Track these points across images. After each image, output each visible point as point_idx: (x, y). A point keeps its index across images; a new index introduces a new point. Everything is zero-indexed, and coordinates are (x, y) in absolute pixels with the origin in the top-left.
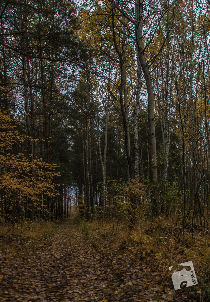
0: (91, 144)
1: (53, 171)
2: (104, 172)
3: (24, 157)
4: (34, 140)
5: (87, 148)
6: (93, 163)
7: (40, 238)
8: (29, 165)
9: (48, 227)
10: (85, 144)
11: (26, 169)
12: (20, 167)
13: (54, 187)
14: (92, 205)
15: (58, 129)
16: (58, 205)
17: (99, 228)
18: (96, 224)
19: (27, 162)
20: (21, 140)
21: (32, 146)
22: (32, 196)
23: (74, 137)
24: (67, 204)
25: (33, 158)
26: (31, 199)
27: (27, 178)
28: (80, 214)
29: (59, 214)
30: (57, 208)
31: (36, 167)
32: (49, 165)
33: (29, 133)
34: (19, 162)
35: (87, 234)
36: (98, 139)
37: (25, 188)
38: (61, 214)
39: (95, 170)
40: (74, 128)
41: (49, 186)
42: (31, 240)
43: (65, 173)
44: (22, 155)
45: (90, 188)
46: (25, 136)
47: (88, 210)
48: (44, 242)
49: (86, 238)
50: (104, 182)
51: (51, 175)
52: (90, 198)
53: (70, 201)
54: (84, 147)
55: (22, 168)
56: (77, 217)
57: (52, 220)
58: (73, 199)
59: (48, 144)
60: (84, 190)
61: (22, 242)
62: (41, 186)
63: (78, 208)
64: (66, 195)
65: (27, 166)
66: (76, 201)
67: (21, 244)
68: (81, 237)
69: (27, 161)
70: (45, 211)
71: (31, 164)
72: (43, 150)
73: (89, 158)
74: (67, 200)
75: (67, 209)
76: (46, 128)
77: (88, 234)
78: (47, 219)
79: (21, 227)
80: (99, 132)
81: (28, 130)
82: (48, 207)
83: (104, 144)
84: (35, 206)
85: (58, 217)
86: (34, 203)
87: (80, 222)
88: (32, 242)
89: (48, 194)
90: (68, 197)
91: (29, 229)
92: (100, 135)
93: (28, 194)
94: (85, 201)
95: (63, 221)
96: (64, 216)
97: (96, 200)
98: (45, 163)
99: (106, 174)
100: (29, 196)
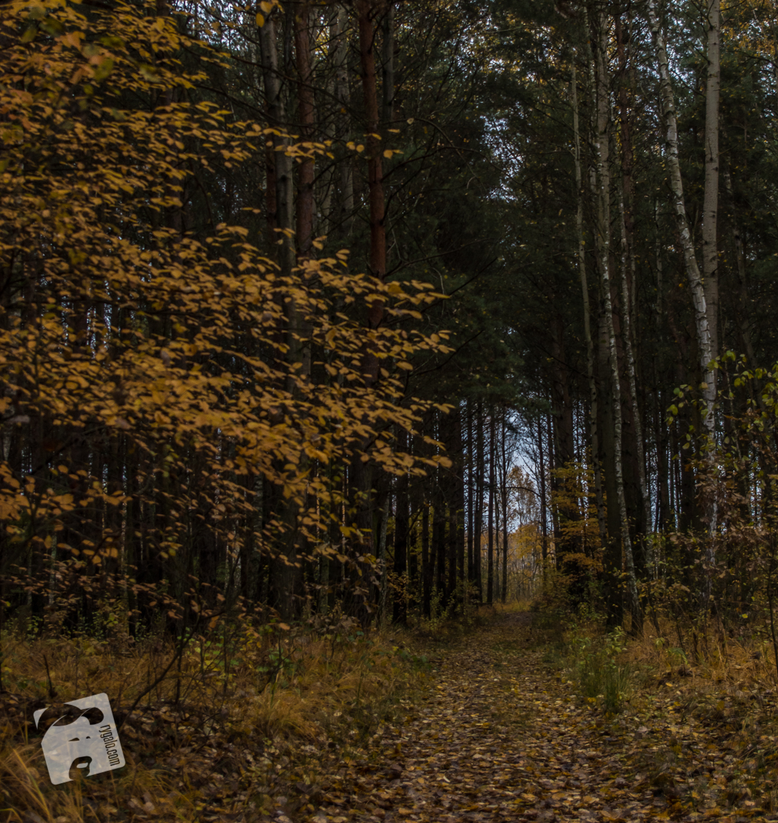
0: (622, 158)
1: (406, 323)
2: (705, 323)
3: (247, 246)
4: (305, 150)
5: (598, 181)
6: (639, 268)
7: (329, 731)
8: (274, 294)
9: (378, 662)
10: (590, 158)
11: (259, 317)
12: (225, 303)
13: (419, 419)
14: (639, 527)
15: (430, 78)
16: (434, 525)
17: (683, 674)
18: (666, 645)
19: (263, 277)
20: (231, 149)
21: (291, 183)
22: (292, 475)
23: (523, 123)
24: (486, 520)
25: (293, 250)
26: (287, 493)
27: (262, 370)
28: (567, 580)
29: (441, 585)
30: (425, 547)
31: (313, 301)
32: (386, 288)
33: (272, 109)
34: (222, 277)
35: (613, 707)
36: (664, 128)
37: (252, 425)
38: (453, 585)
39: (651, 313)
40: (523, 74)
41: (390, 415)
42: (277, 739)
43: (474, 337)
44: (238, 237)
45: (624, 424)
46: (257, 127)
47: (613, 556)
48: (353, 757)
49: (608, 738)
50: (710, 384)
51: (396, 349)
52: (625, 484)
53: (505, 505)
54: (586, 176)
55: (233, 311)
56: (549, 602)
57: (399, 617)
58: (520, 489)
59: (379, 169)
60: (585, 436)
61: (227, 750)
62: (341, 415)
63: (552, 545)
64: (481, 467)
65: (265, 300)
66: (539, 503)
67: (222, 765)
68: (576, 724)
69: (262, 268)
70: (361, 564)
71: (286, 284)
72: (350, 204)
73: (616, 244)
74: (487, 496)
75: (484, 554)
76: (365, 76)
77: (618, 711)
78: (372, 615)
79: (222, 664)
80: (669, 88)
81: (268, 92)
82: (379, 540)
83: (702, 157)
84: (305, 531)
85: (435, 601)
86: (306, 515)
87: (568, 635)
88: (288, 753)
89: (383, 463)
90: (492, 477)
91: (271, 676)
92: (676, 102)
93: (268, 461)
94: (591, 501)
95: (465, 623)
96: (471, 596)
97: (662, 495)
98: (365, 279)
99: (719, 333)
100: (271, 475)
